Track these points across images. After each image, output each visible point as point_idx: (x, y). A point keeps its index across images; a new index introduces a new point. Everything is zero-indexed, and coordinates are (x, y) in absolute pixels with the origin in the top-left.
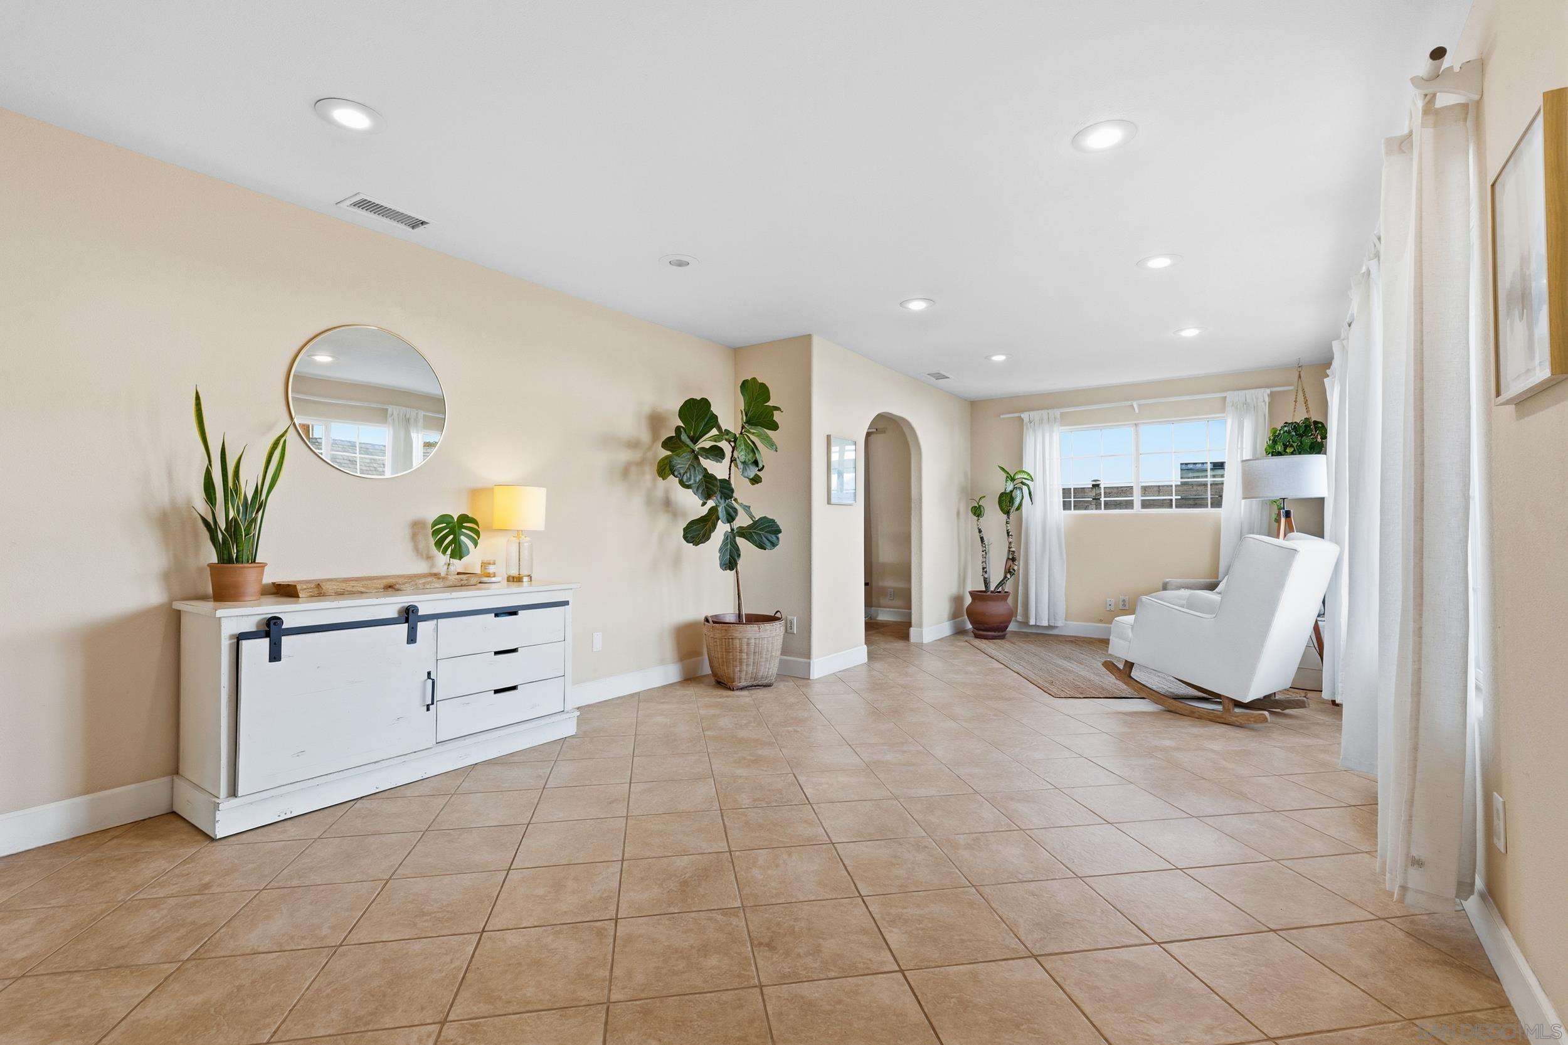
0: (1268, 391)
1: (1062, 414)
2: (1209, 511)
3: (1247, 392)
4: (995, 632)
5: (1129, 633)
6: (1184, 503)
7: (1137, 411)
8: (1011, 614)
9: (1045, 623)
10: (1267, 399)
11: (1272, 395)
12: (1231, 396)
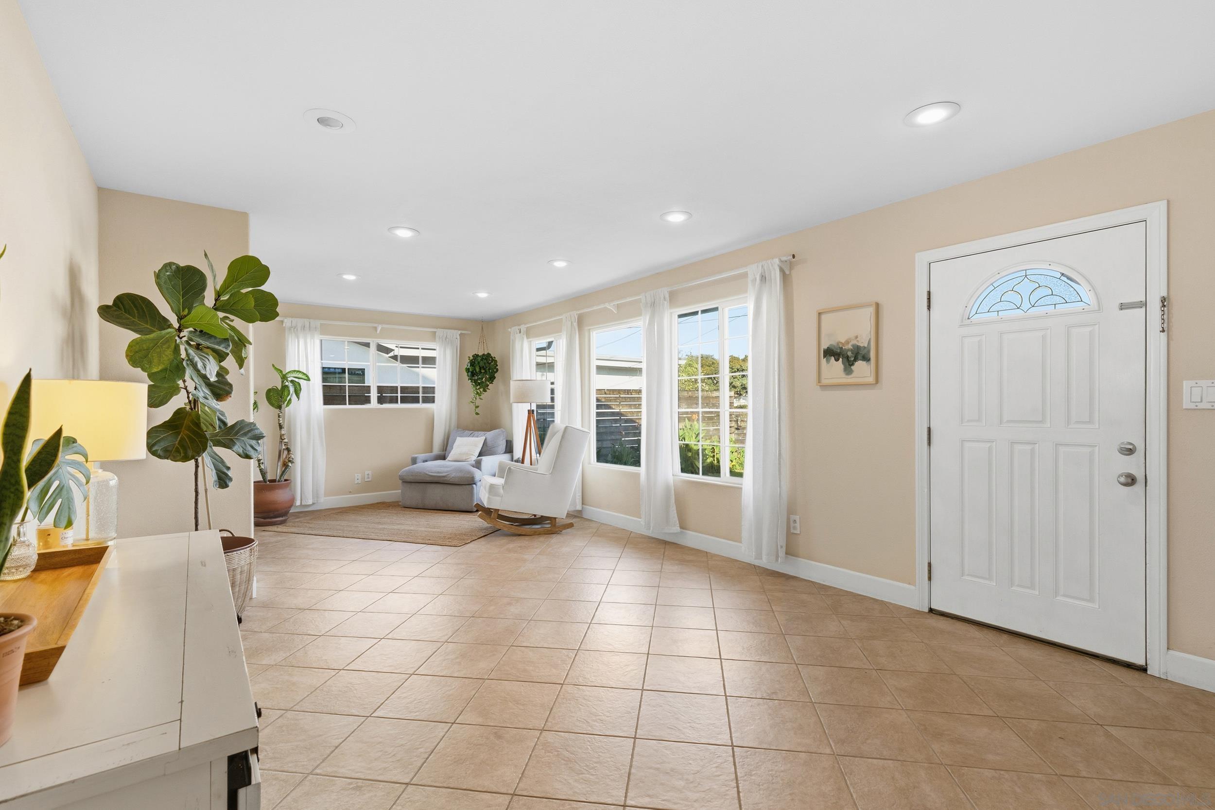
0: (460, 332)
1: (321, 325)
2: (421, 406)
3: (449, 331)
4: (282, 517)
5: (502, 491)
6: (404, 400)
7: (378, 331)
8: (293, 500)
9: (310, 502)
10: (459, 337)
11: (461, 335)
12: (440, 332)
